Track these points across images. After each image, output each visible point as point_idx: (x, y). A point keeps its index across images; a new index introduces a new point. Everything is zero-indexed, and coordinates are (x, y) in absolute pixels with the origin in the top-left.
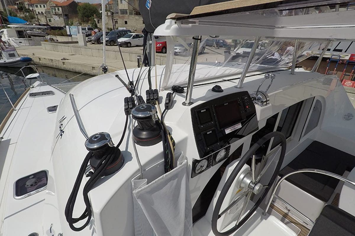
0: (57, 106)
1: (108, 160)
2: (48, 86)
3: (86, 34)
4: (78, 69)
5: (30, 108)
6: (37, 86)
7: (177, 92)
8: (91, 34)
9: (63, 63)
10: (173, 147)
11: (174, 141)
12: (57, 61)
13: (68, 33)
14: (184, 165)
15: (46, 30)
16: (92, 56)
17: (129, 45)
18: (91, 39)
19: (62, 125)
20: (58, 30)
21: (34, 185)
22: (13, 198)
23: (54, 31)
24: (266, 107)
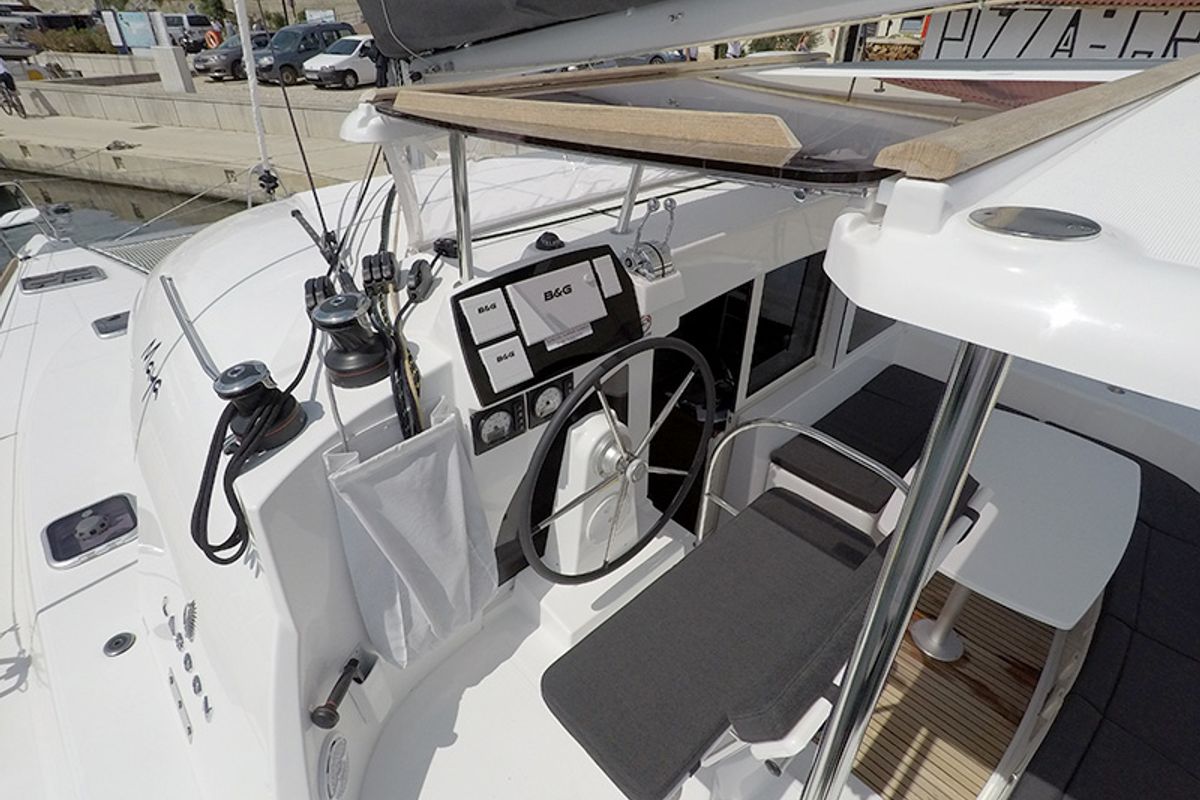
0: (128, 313)
1: (268, 417)
2: (79, 249)
3: (185, 40)
4: (176, 179)
5: (32, 327)
6: (38, 254)
7: (447, 255)
8: (204, 41)
9: (117, 160)
10: (415, 384)
11: (417, 372)
12: (93, 153)
13: (116, 41)
14: (448, 425)
15: (27, 31)
16: (221, 129)
17: (350, 80)
18: (207, 64)
19: (152, 363)
20: (74, 27)
21: (98, 531)
22: (48, 567)
23: (60, 33)
24: (662, 280)
